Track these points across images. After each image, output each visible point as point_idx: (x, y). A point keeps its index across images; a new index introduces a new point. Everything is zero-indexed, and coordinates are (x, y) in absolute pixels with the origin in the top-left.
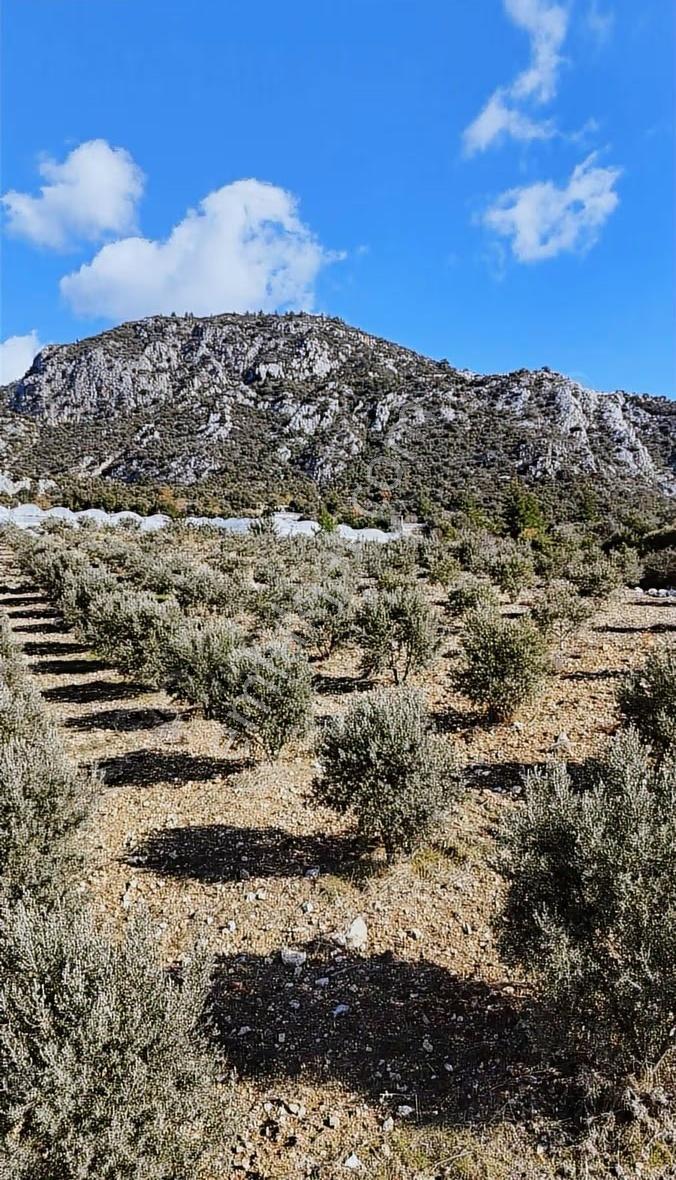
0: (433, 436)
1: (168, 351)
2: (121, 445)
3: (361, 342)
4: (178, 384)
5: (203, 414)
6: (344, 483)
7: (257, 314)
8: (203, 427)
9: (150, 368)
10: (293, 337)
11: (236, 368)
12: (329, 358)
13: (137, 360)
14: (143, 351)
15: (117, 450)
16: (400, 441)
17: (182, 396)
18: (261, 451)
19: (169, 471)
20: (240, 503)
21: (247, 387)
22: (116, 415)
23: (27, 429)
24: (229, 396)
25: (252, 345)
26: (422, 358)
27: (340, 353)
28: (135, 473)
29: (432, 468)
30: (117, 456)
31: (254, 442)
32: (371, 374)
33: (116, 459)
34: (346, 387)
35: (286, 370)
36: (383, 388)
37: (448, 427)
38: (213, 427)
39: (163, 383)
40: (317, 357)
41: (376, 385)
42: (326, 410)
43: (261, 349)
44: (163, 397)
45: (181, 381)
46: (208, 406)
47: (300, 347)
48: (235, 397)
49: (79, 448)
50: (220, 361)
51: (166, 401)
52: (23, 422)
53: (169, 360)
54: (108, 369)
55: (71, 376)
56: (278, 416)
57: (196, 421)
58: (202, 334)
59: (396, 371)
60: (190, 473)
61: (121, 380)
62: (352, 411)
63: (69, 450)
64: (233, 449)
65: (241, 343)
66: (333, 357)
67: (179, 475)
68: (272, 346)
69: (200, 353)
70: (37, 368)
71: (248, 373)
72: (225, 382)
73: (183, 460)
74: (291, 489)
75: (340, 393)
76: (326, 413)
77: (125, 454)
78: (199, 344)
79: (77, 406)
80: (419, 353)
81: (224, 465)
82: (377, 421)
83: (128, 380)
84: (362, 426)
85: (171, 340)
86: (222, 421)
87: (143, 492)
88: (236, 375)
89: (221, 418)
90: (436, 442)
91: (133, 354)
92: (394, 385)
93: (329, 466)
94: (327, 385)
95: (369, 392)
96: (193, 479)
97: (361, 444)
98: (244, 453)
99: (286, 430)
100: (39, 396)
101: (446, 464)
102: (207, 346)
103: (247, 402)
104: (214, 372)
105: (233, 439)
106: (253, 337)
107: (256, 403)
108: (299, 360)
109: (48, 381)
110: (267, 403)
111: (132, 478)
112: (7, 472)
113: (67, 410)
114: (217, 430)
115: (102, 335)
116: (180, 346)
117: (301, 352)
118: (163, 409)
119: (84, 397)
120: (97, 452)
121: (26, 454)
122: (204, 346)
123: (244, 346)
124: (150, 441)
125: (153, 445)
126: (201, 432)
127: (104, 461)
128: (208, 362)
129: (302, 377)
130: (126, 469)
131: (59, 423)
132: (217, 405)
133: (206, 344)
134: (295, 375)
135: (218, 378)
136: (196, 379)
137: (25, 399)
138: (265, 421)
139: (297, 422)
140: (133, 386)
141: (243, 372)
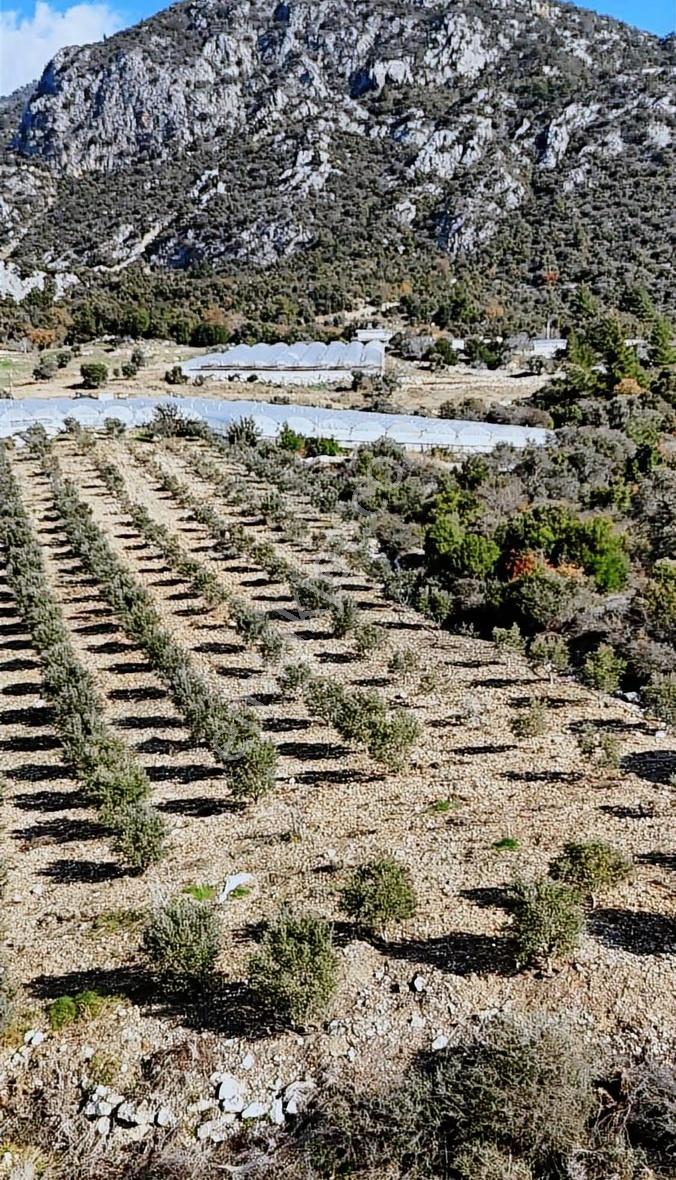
0: (634, 174)
1: (240, 49)
2: (170, 206)
3: (535, 15)
4: (253, 101)
5: (288, 152)
6: (492, 257)
8: (288, 173)
9: (211, 77)
10: (428, 12)
11: (340, 69)
12: (483, 45)
13: (192, 66)
14: (201, 50)
15: (166, 213)
16: (582, 185)
17: (260, 121)
18: (373, 209)
19: (239, 245)
20: (329, 303)
21: (354, 103)
22: (164, 156)
23: (38, 183)
24: (327, 120)
25: (364, 31)
26: (636, 32)
27: (501, 37)
28: (191, 251)
29: (626, 227)
30: (166, 224)
31: (362, 193)
32: (546, 69)
33: (164, 229)
34: (504, 95)
35: (415, 70)
36: (562, 95)
37: (658, 158)
38: (302, 171)
39: (232, 101)
40: (464, 45)
41: (551, 92)
42: (471, 138)
43: (378, 37)
44: (232, 123)
45: (258, 95)
46: (295, 137)
47: (437, 29)
48: (335, 121)
49: (112, 212)
50: (315, 59)
51: (236, 130)
52: (33, 173)
53: (239, 63)
54: (150, 82)
55: (98, 94)
56: (399, 149)
57: (278, 163)
58: (288, 17)
59: (589, 61)
60: (268, 248)
61: (169, 99)
62: (512, 135)
63: (98, 215)
64: (331, 208)
65: (347, 28)
66: (490, 43)
67: (253, 252)
68: (396, 31)
69: (287, 47)
70: (48, 84)
71: (359, 77)
72: (323, 94)
73: (258, 228)
74: (412, 270)
75: (494, 106)
76: (471, 143)
77: (177, 220)
78: (284, 35)
79: (109, 144)
80: (631, 24)
81: (317, 234)
82: (549, 152)
83: (179, 99)
84: (526, 160)
85: (243, 29)
86: (315, 162)
87: (196, 289)
88: (341, 80)
89: (313, 157)
90: (637, 185)
91: (184, 60)
92: (579, 90)
93: (470, 230)
94: (475, 95)
95: (540, 102)
96: (273, 257)
97: (522, 192)
98: (346, 213)
99: (410, 173)
100: (52, 129)
101: (646, 221)
102: (297, 35)
104: (306, 78)
105: (332, 191)
106: (365, 16)
107: (368, 129)
108: (436, 51)
109: (65, 106)
110: (384, 128)
111: (187, 258)
112: (11, 266)
113: (95, 151)
114: (308, 177)
115: (140, 27)
116: (255, 38)
117: (439, 37)
118: (232, 143)
119: (118, 130)
120: (138, 217)
121: (38, 223)
122: (292, 36)
123: (351, 34)
124: (211, 199)
125: (216, 204)
126: (285, 181)
127: (148, 231)
128: (297, 63)
129: (441, 80)
130: (179, 244)
131: (84, 171)
132: (309, 136)
133: (296, 34)
134: (430, 77)
135: (312, 89)
136: (279, 91)
137: (34, 136)
138: (380, 157)
139: (427, 159)
140: (188, 108)
141: (350, 78)
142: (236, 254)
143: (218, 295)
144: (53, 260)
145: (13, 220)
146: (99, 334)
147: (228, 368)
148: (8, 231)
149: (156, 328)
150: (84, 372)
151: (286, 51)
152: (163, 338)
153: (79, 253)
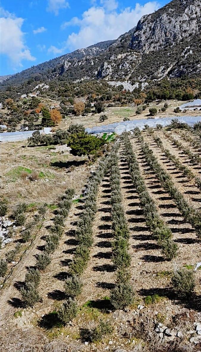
1: (196, 9)
2: (175, 59)
9: (187, 19)
13: (182, 16)
14: (184, 11)
15: (174, 61)
19: (197, 69)
22: (173, 44)
28: (182, 72)
30: (174, 65)
33: (174, 66)
44: (194, 32)
49: (158, 63)
51: (195, 34)
52: (135, 54)
53: (196, 13)
54: (169, 23)
55: (153, 28)
61: (175, 27)
63: (154, 64)
70: (139, 27)
77: (177, 63)
79: (157, 43)
83: (178, 27)
85: (197, 3)
87: (183, 83)
91: (180, 13)
100: (140, 40)
109: (144, 33)
111: (181, 74)
112: (129, 82)
113: (153, 45)
115: (166, 7)
118: (194, 38)
119: (159, 38)
120: (166, 63)
121: (137, 68)
124: (188, 55)
125: (190, 57)
127: (169, 67)
130: (178, 70)
131: (150, 52)
137: (135, 43)
140: (180, 29)
142: (196, 71)
143: (190, 84)
144: (141, 79)
146: (154, 99)
147: (193, 107)
148: (128, 72)
149: (171, 96)
150: (150, 111)
152: (174, 99)
153: (149, 76)
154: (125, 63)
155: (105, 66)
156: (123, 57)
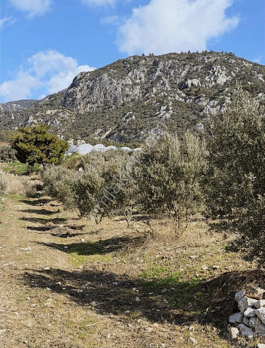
1: (141, 74)
2: (115, 123)
3: (244, 66)
4: (145, 91)
5: (157, 106)
7: (187, 53)
8: (158, 113)
9: (131, 83)
10: (206, 64)
11: (175, 82)
12: (226, 75)
13: (124, 79)
14: (128, 74)
15: (114, 125)
17: (147, 97)
18: (187, 125)
19: (140, 136)
21: (180, 92)
22: (113, 107)
23: (69, 115)
24: (171, 97)
25: (183, 70)
27: (232, 72)
28: (122, 137)
30: (113, 128)
31: (184, 120)
32: (249, 83)
33: (113, 130)
34: (235, 90)
35: (202, 82)
36: (256, 90)
38: (162, 113)
39: (137, 90)
40: (219, 75)
41: (252, 89)
42: (223, 103)
43: (189, 71)
44: (137, 97)
45: (147, 89)
46: (160, 102)
47: (210, 69)
48: (174, 97)
49: (95, 125)
50: (167, 78)
51: (138, 100)
52: (68, 112)
53: (140, 79)
54: (110, 84)
55: (92, 88)
56: (197, 107)
57: (154, 110)
58: (158, 65)
59: (264, 81)
61: (116, 89)
63: (90, 125)
64: (173, 124)
65: (178, 69)
66: (228, 74)
68: (195, 70)
69: (157, 74)
70: (73, 85)
71: (182, 84)
72: (169, 89)
73: (147, 130)
75: (231, 94)
76: (224, 105)
77: (118, 127)
78: (156, 70)
79: (94, 103)
83: (120, 89)
85: (142, 68)
86: (167, 110)
88: (175, 85)
89: (167, 108)
91: (122, 77)
94: (224, 90)
98: (178, 126)
99: (201, 114)
100: (75, 98)
103: (181, 99)
104: (164, 84)
105: (173, 119)
106: (184, 65)
107: (186, 100)
108: (209, 76)
109: (80, 91)
110: (191, 100)
111: (121, 140)
113: (89, 105)
114: (165, 114)
115: (107, 67)
116: (146, 71)
117: (210, 72)
118: (137, 104)
119: (98, 99)
120: (104, 126)
121: (68, 128)
122: (159, 70)
123: (180, 70)
124: (130, 121)
125: (132, 122)
126: (156, 115)
127: (107, 131)
128: (160, 79)
129: (211, 86)
130: (118, 135)
131: (85, 112)
132: (165, 102)
133: (160, 70)
134: (207, 85)
135: (165, 87)
136: (154, 88)
137: (69, 100)
138: (190, 109)
139: (208, 109)
140: (122, 92)
141: (179, 84)
142: (139, 138)
145: (60, 126)
151: (157, 75)
154: (55, 120)
155: (30, 119)
156: (53, 113)
